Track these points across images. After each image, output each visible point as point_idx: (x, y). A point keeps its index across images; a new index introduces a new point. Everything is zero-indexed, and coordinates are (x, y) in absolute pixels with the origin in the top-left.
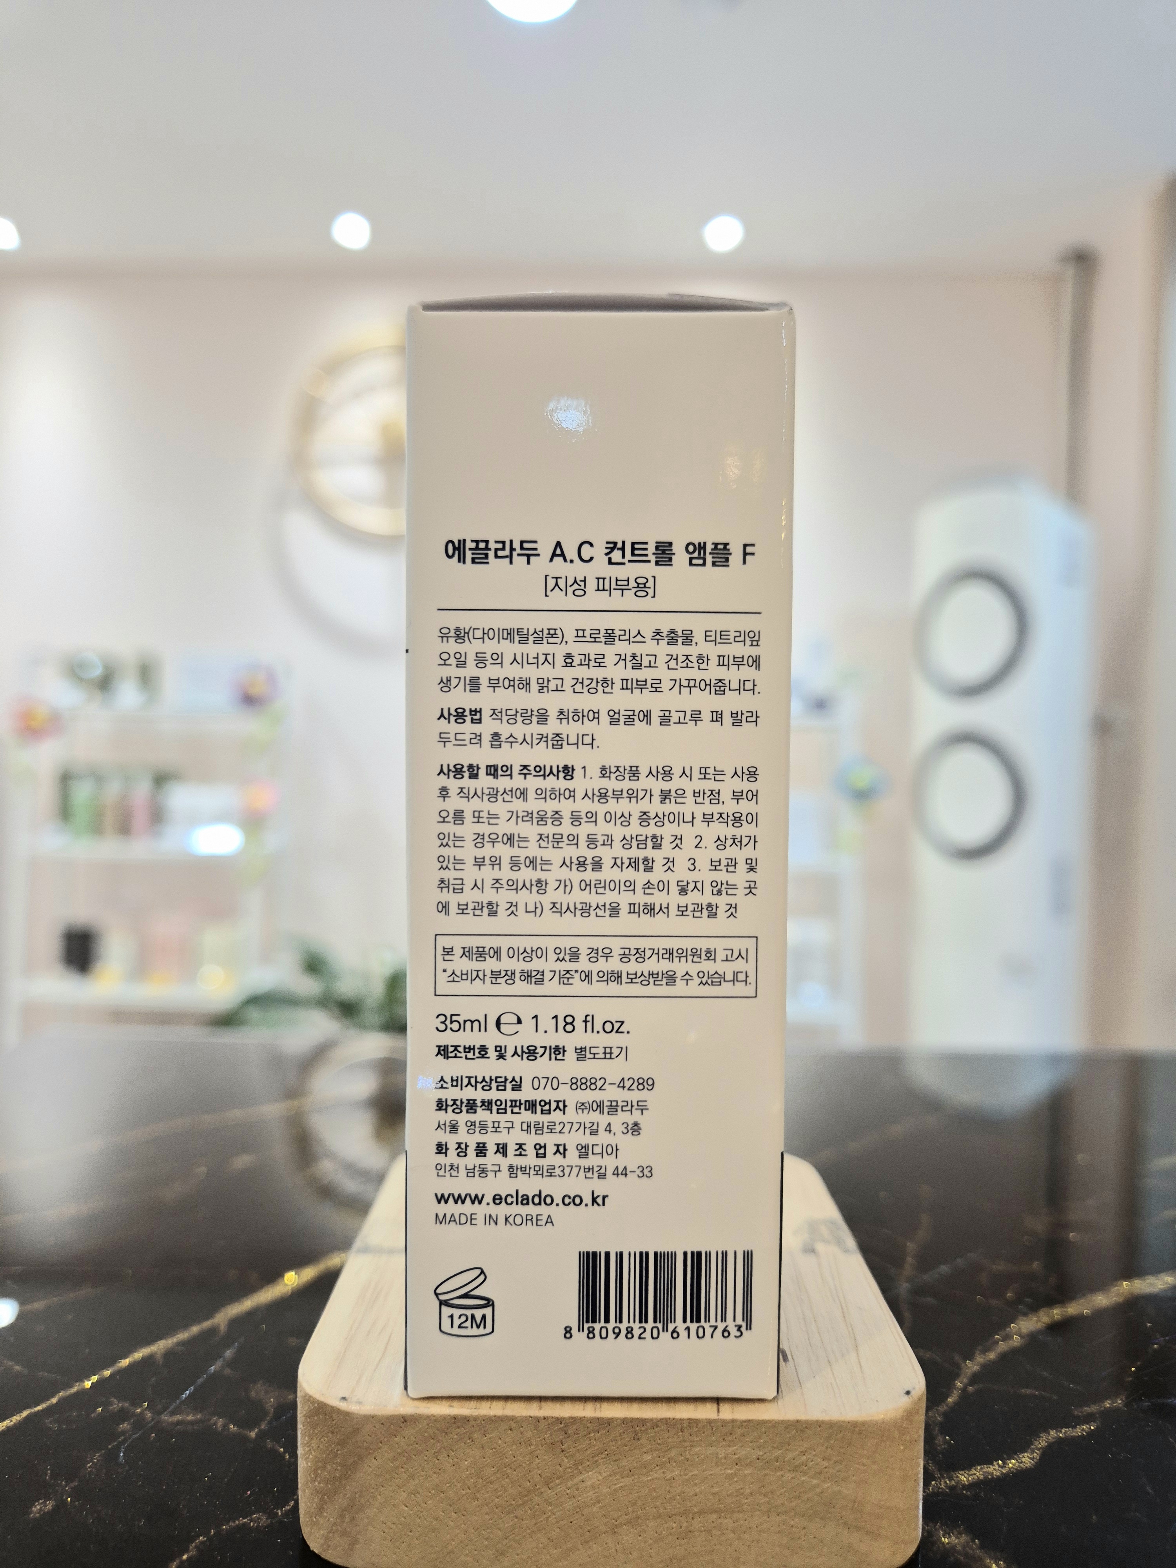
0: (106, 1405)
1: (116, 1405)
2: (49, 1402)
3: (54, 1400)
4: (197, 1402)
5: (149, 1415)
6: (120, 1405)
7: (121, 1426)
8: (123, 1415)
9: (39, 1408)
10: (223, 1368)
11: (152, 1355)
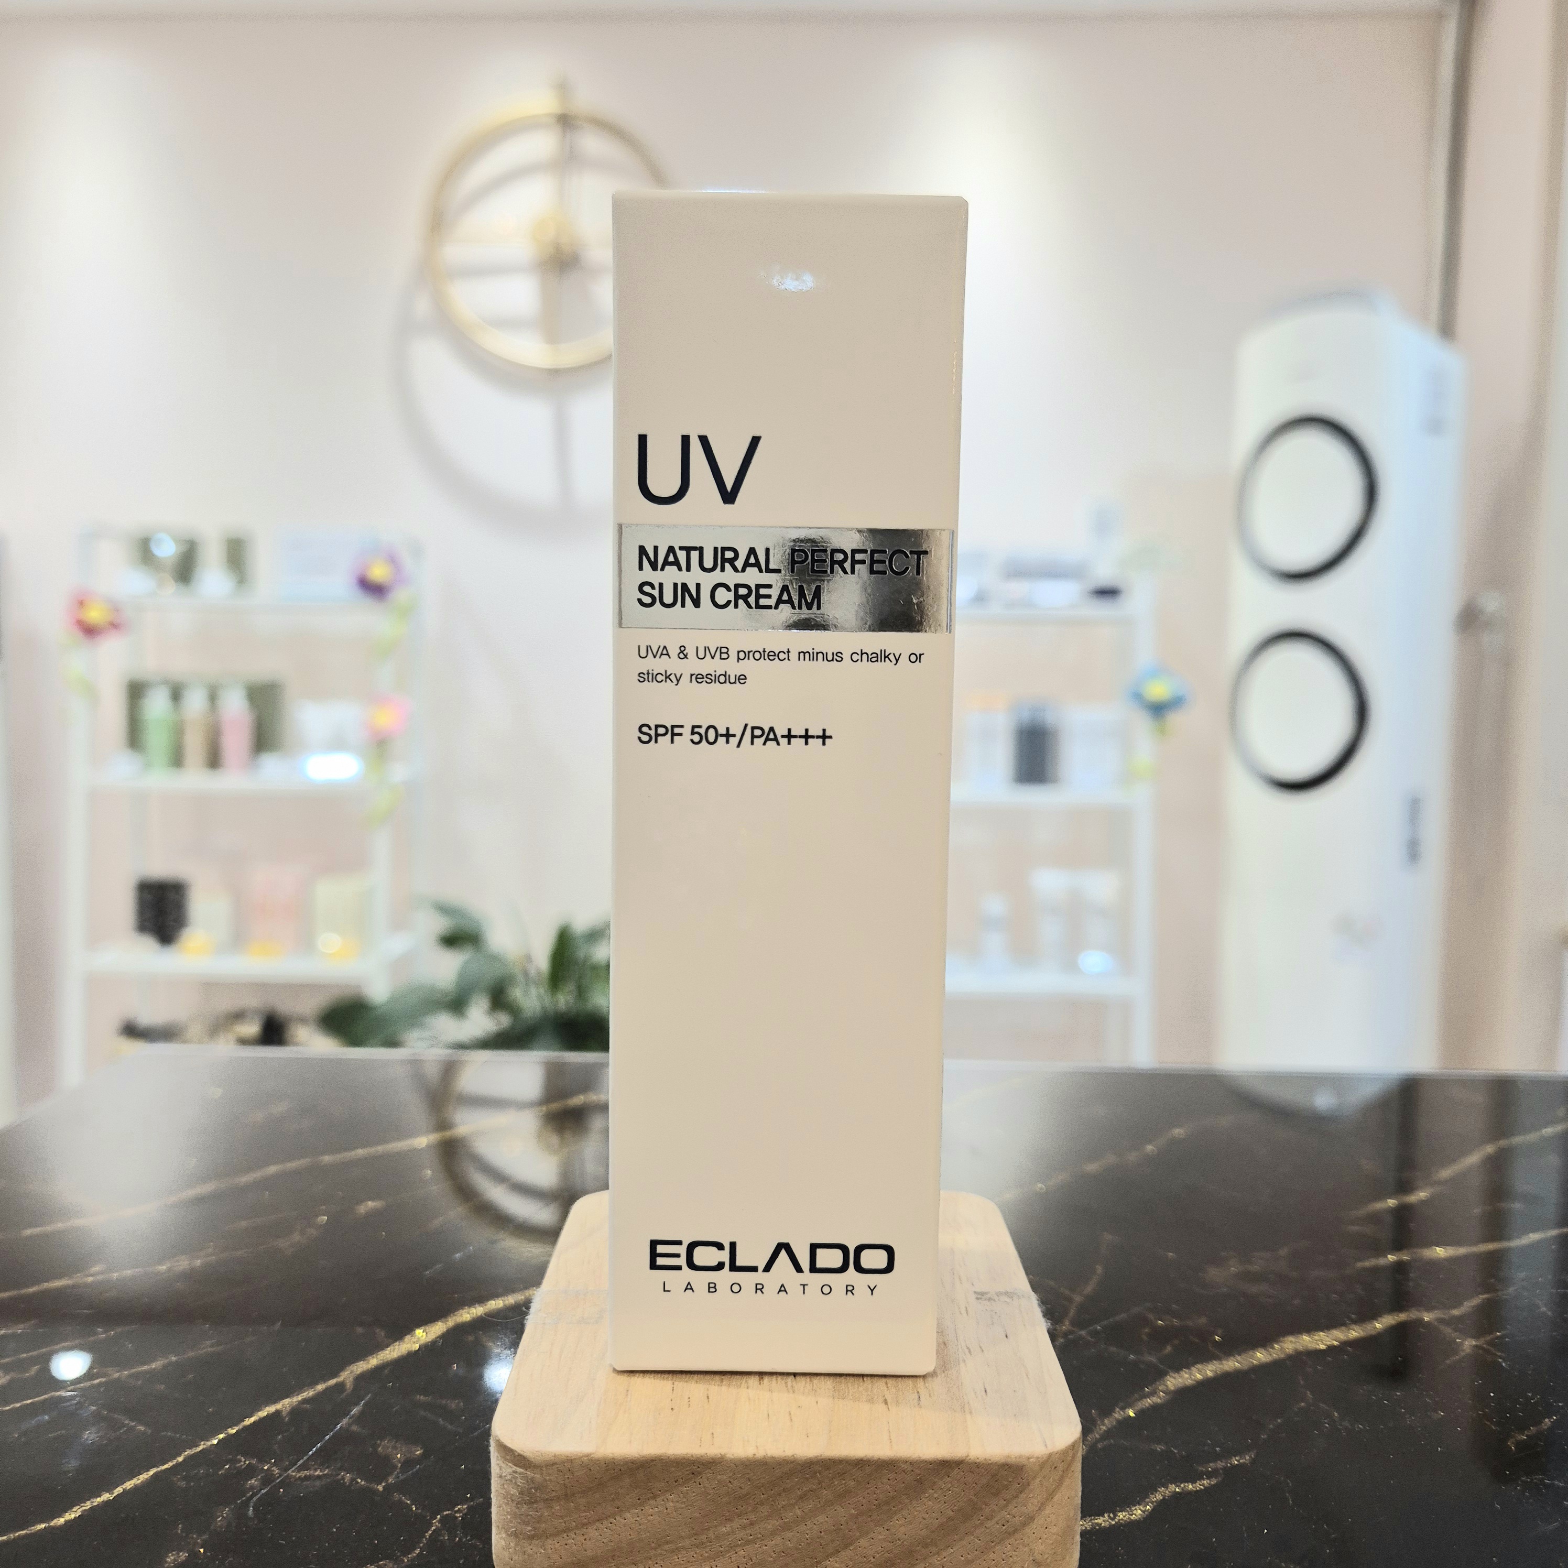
0: (233, 1461)
1: (244, 1462)
2: (175, 1461)
3: (180, 1459)
4: (324, 1457)
5: (276, 1471)
6: (247, 1462)
7: (249, 1482)
8: (251, 1471)
9: (166, 1466)
10: (350, 1425)
11: (278, 1412)
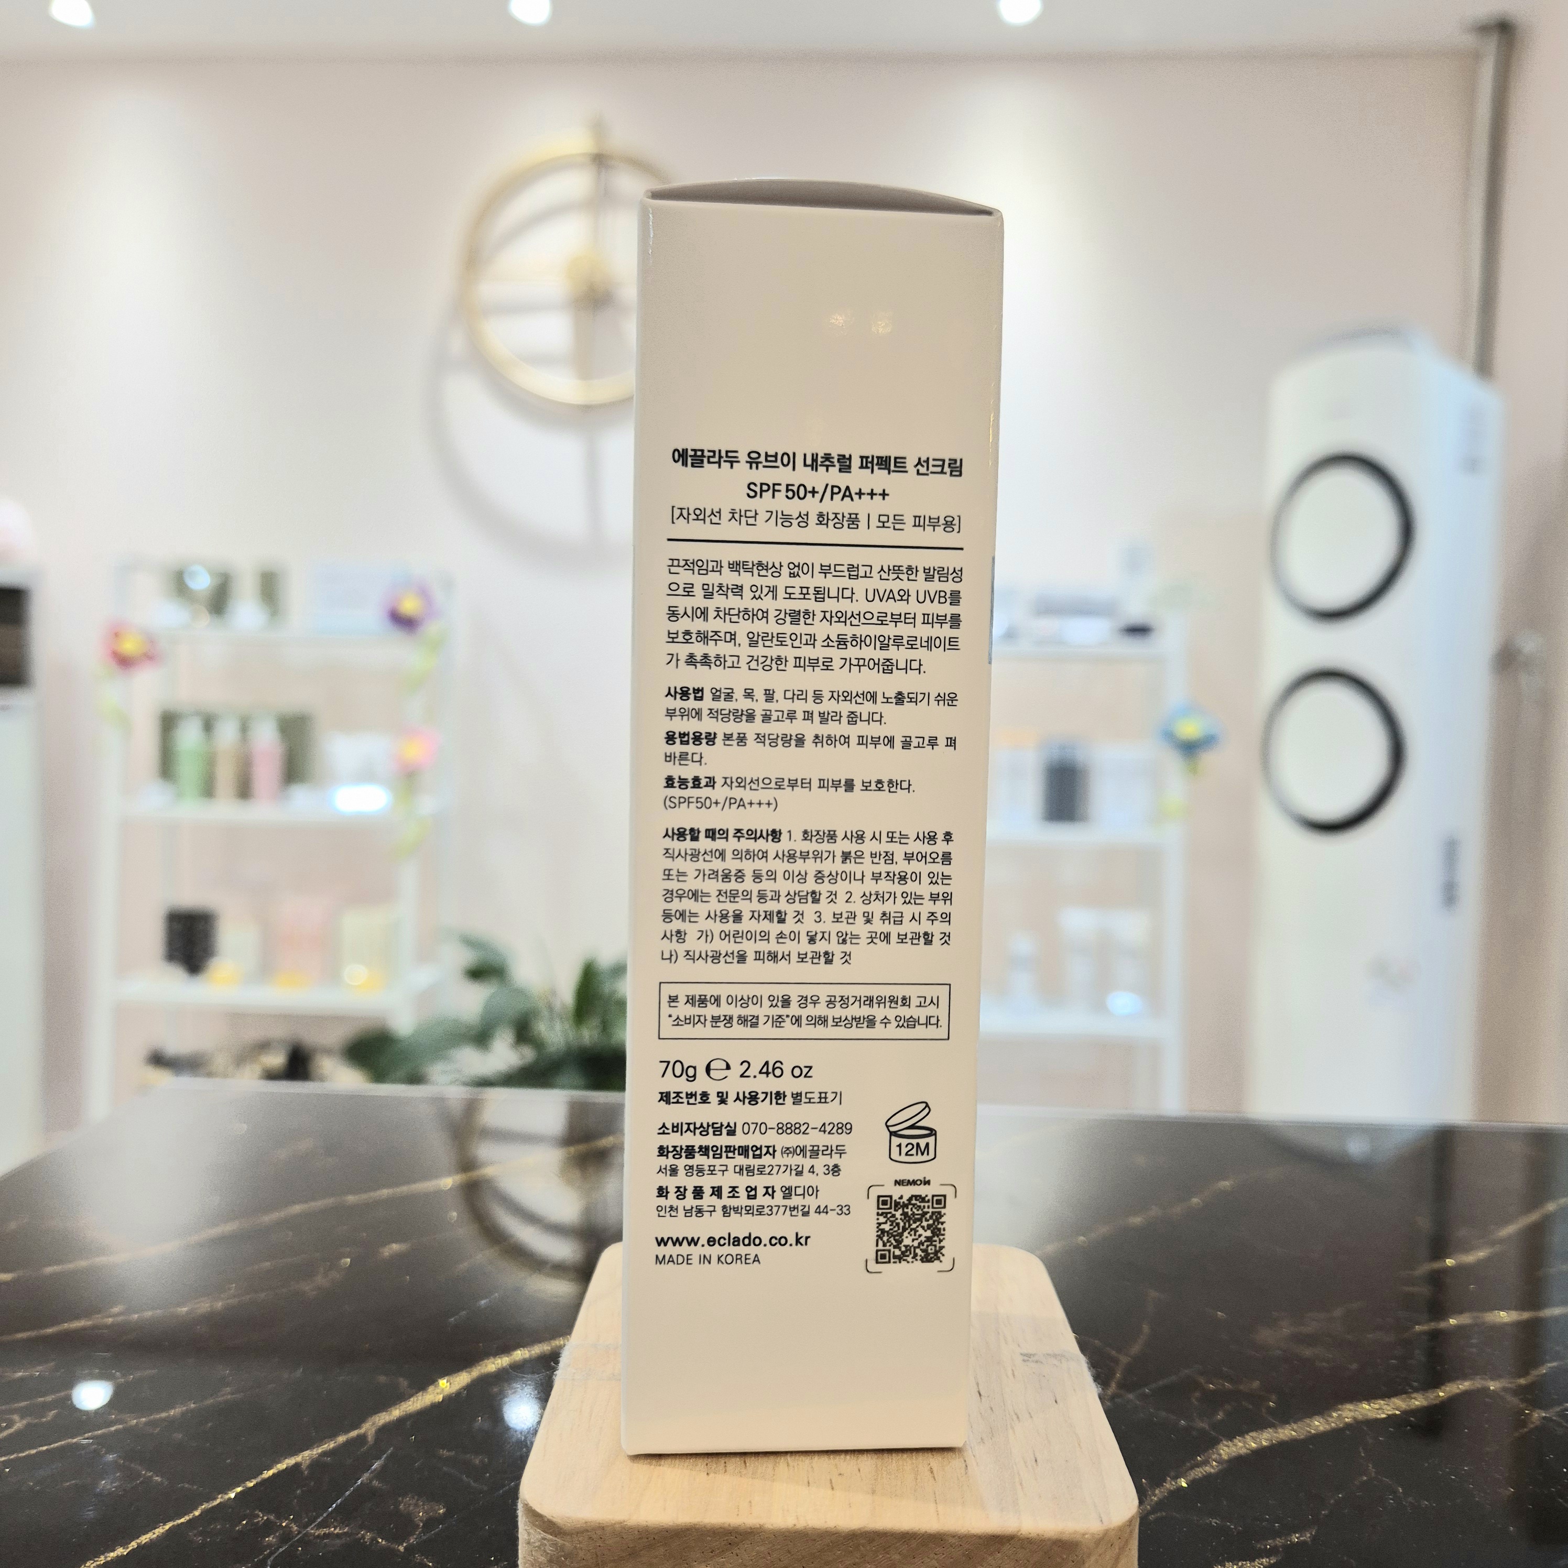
0: (251, 1517)
1: (262, 1517)
2: (192, 1514)
3: (197, 1513)
4: (345, 1514)
5: (295, 1528)
6: (265, 1518)
7: (267, 1539)
8: (269, 1527)
9: (182, 1520)
10: (371, 1480)
11: (297, 1465)
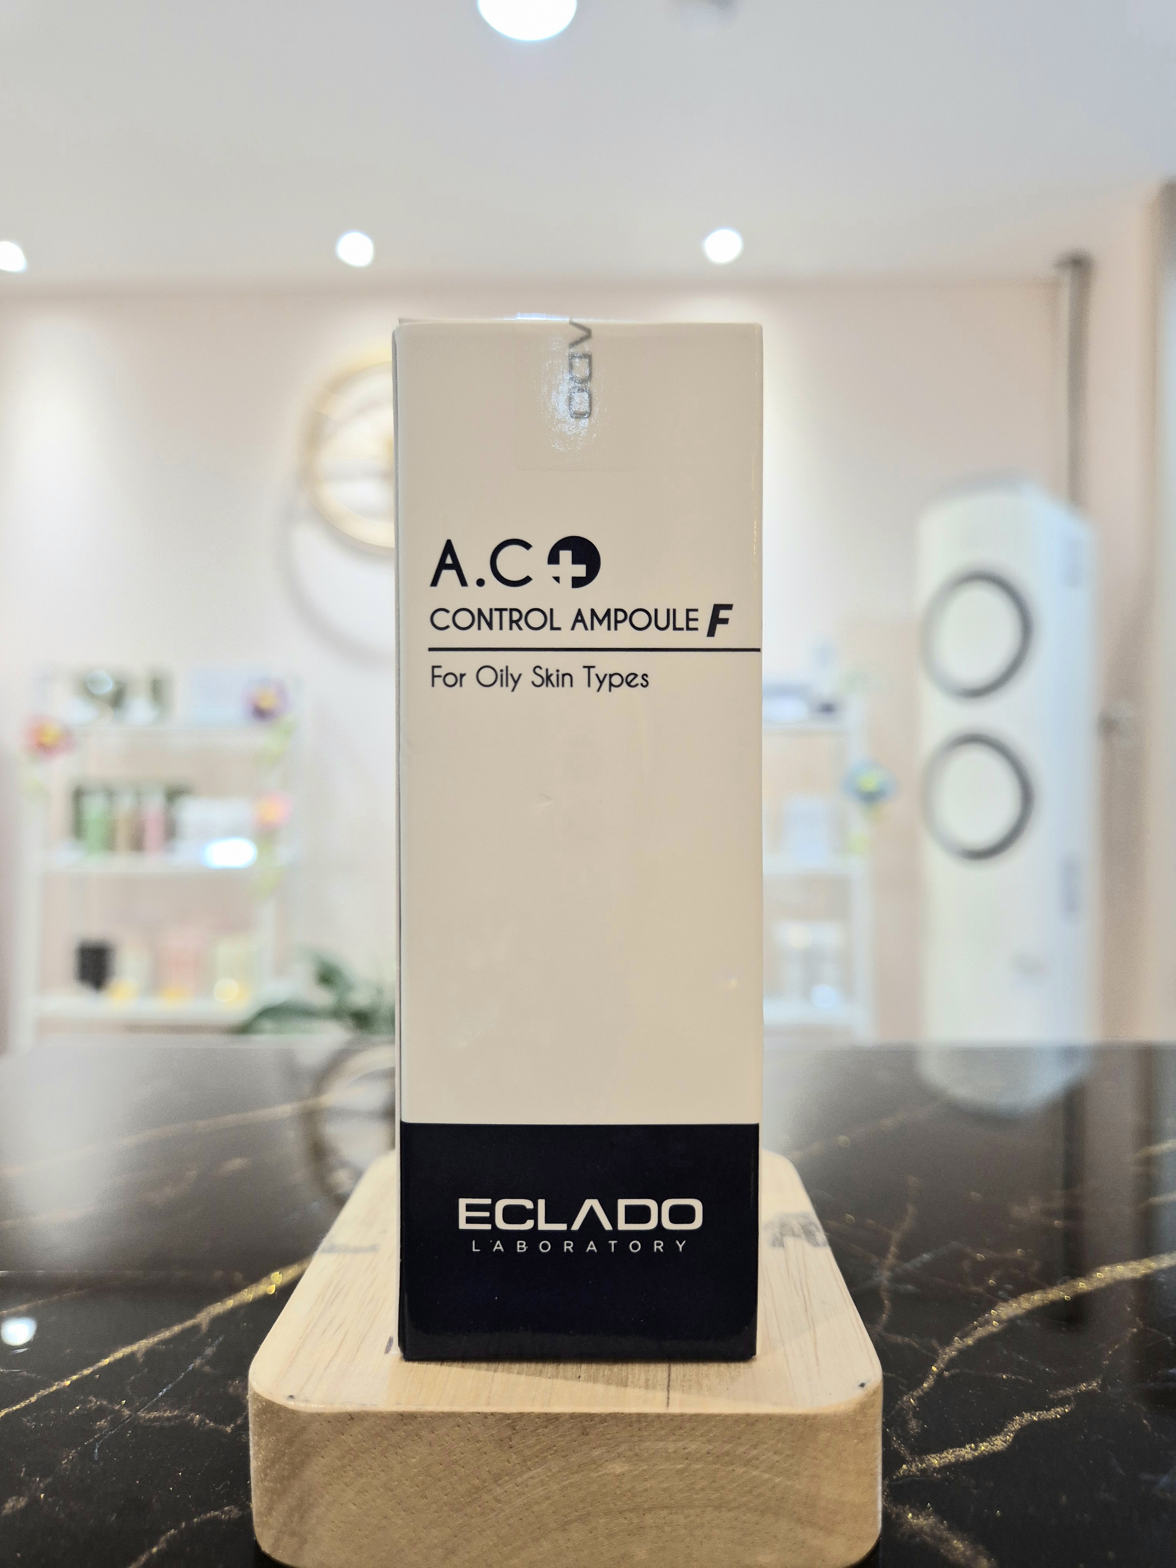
0: (84, 1402)
1: (94, 1402)
2: (28, 1401)
3: (33, 1399)
4: (176, 1399)
5: (127, 1412)
6: (98, 1403)
7: (98, 1423)
8: (101, 1412)
9: (18, 1407)
10: (202, 1365)
11: (133, 1355)
